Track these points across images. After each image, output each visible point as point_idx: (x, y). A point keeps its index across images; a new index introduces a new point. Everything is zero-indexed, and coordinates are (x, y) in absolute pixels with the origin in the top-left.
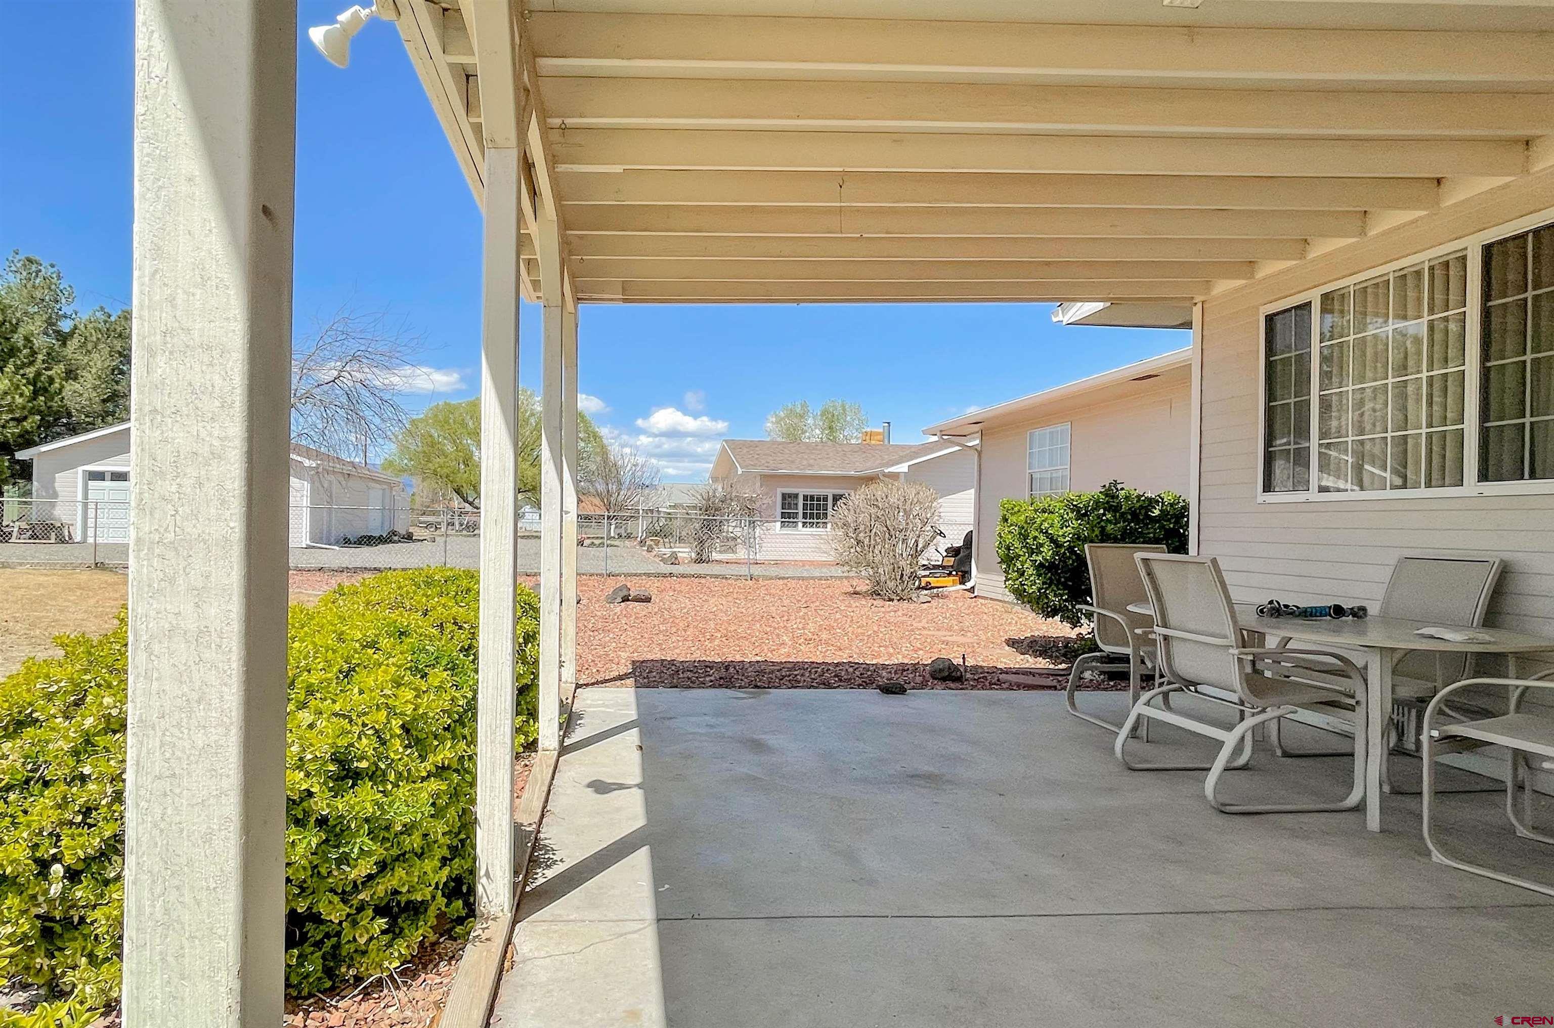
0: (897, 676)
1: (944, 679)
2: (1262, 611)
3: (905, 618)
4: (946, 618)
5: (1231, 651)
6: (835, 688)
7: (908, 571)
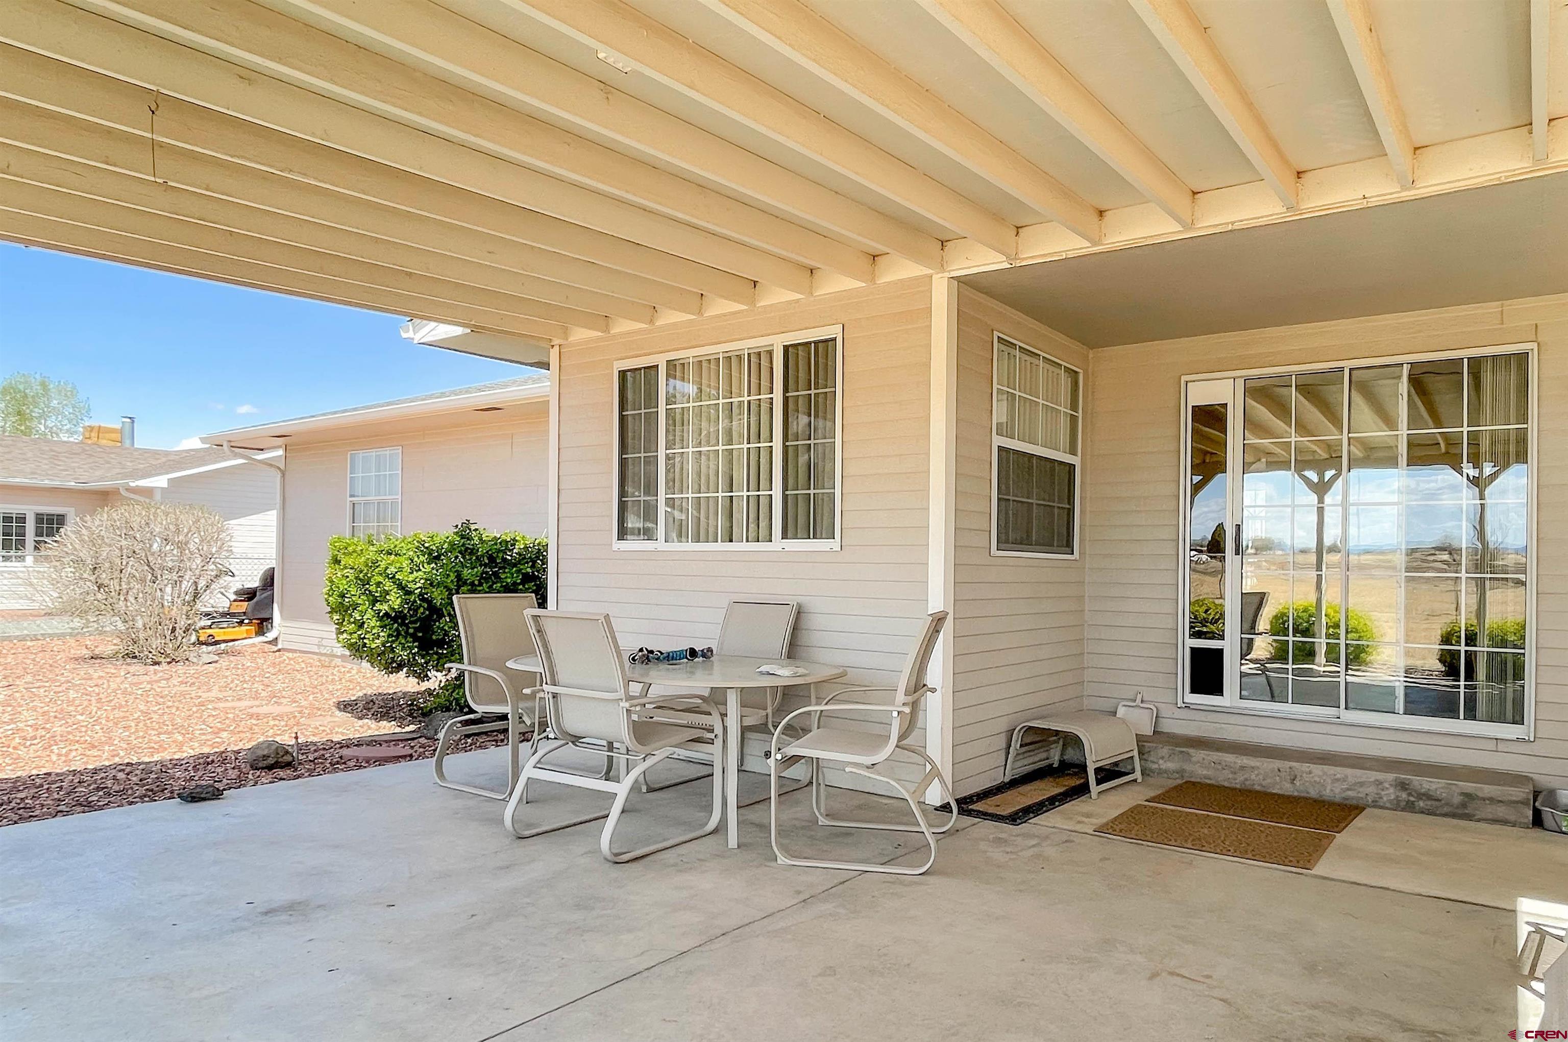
0: (200, 773)
1: (270, 768)
2: (633, 659)
3: (183, 688)
4: (245, 681)
5: (622, 704)
6: (101, 808)
7: (182, 623)
